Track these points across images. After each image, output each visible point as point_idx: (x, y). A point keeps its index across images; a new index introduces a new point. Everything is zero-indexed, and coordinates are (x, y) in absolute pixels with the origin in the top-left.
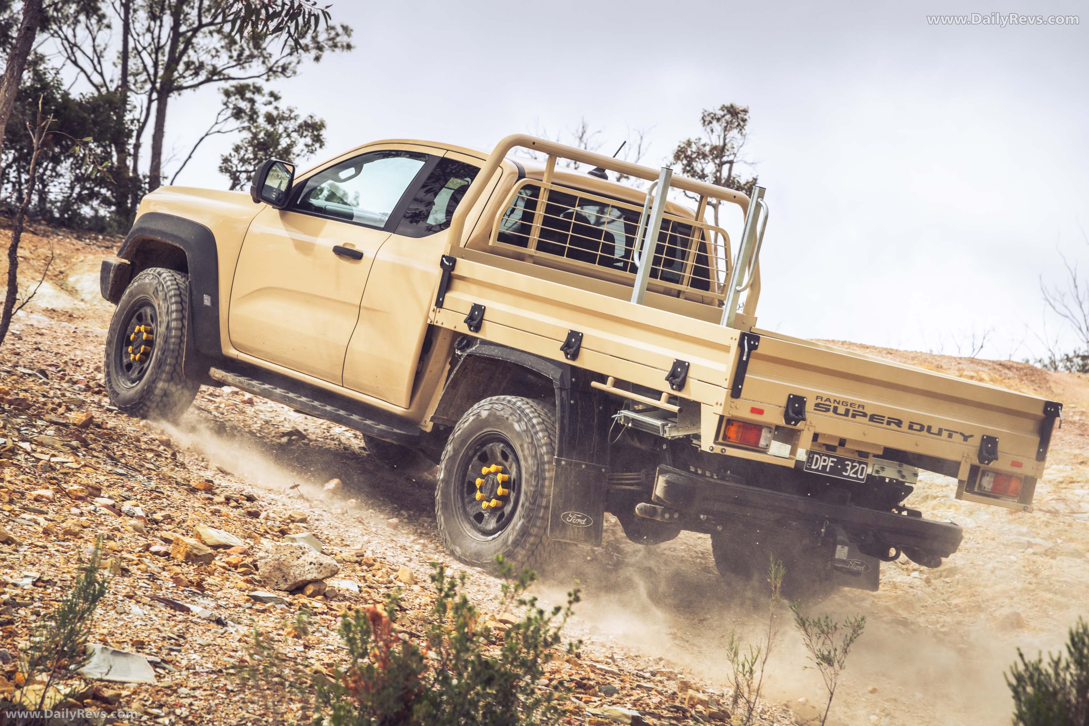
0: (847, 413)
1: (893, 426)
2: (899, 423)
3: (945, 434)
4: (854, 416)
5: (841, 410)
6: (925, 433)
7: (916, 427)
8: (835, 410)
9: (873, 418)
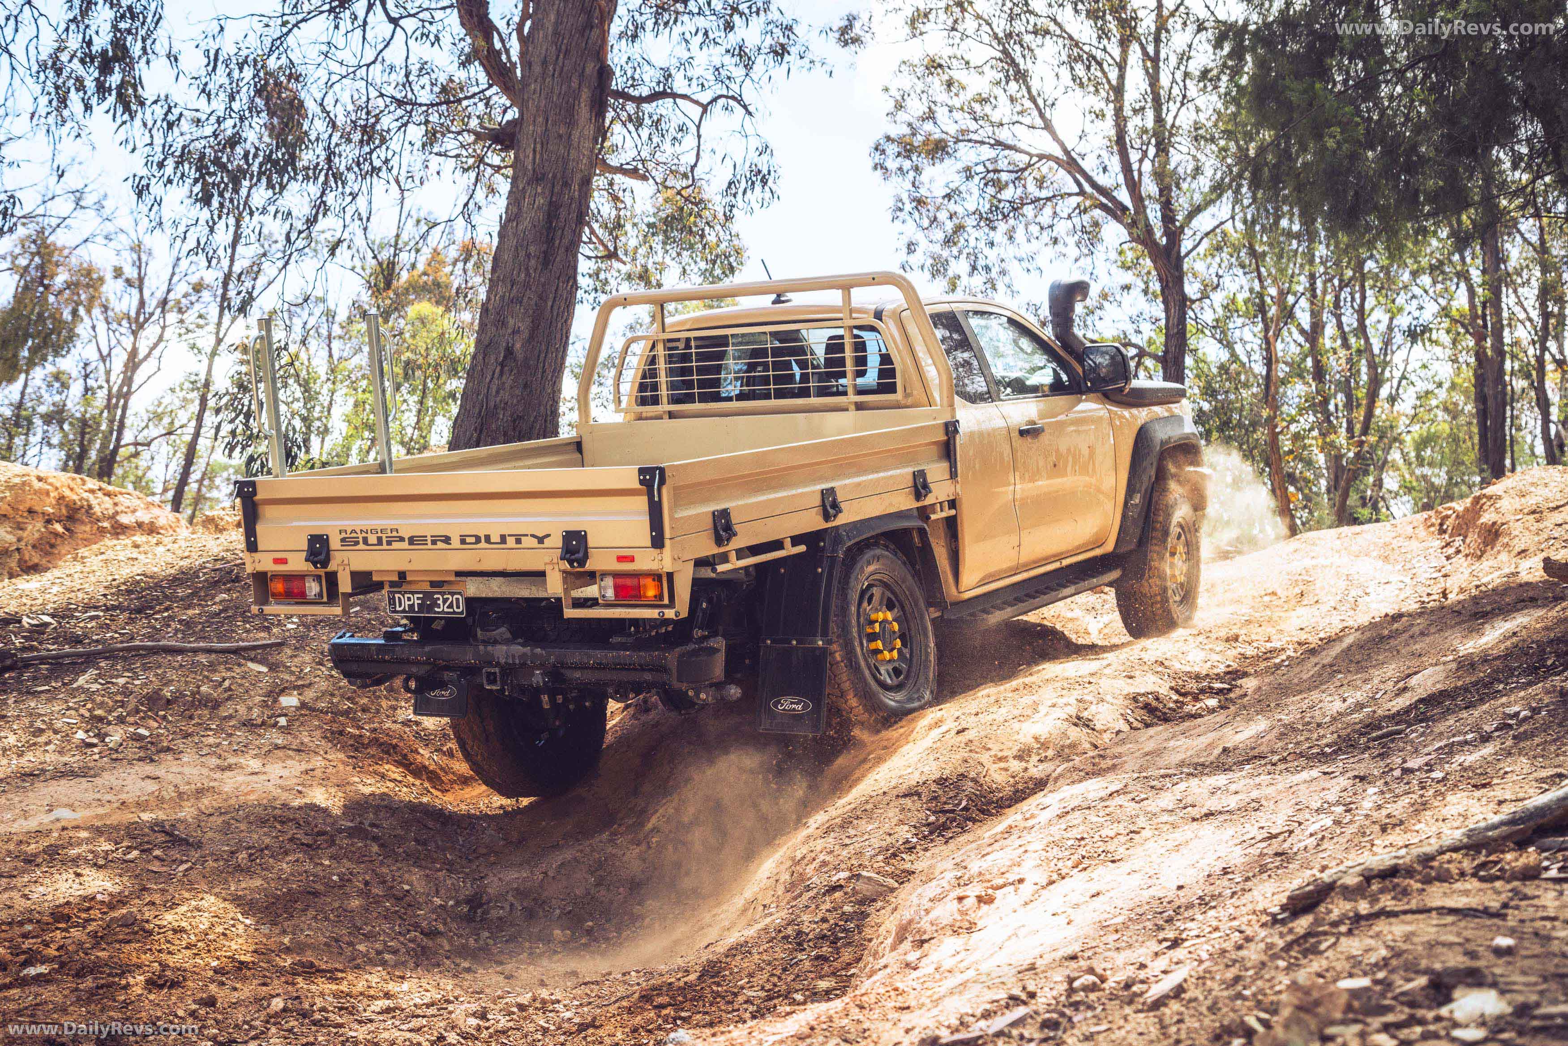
0: (380, 541)
1: (440, 545)
2: (447, 540)
3: (511, 542)
4: (389, 543)
5: (372, 539)
6: (483, 545)
7: (468, 540)
8: (365, 541)
9: (412, 540)
